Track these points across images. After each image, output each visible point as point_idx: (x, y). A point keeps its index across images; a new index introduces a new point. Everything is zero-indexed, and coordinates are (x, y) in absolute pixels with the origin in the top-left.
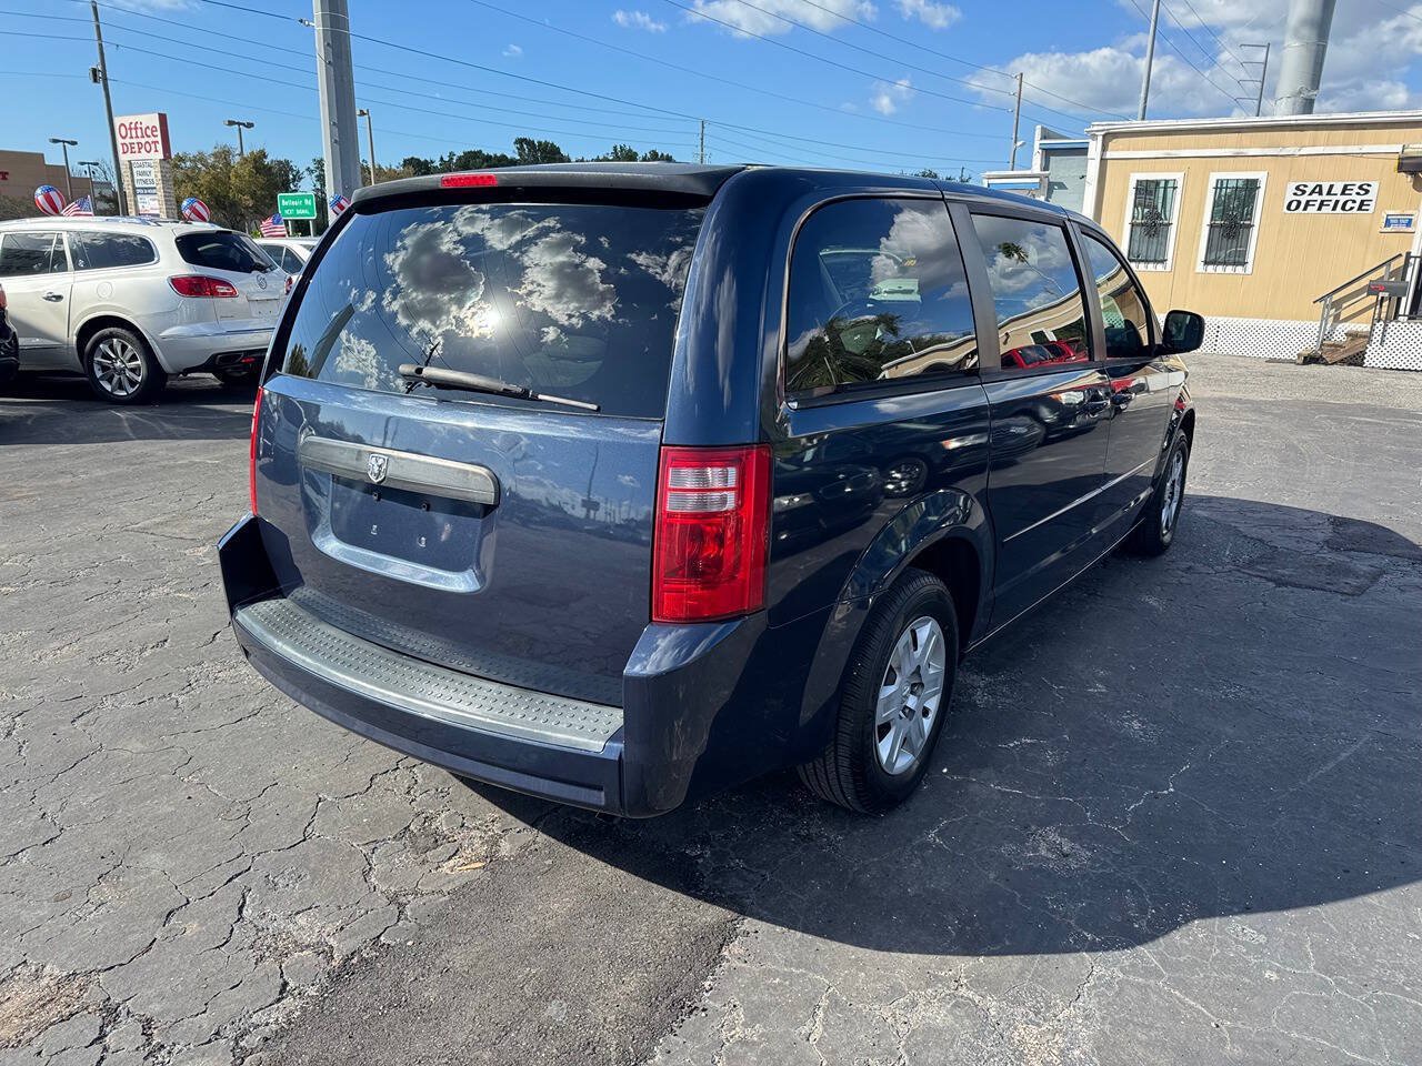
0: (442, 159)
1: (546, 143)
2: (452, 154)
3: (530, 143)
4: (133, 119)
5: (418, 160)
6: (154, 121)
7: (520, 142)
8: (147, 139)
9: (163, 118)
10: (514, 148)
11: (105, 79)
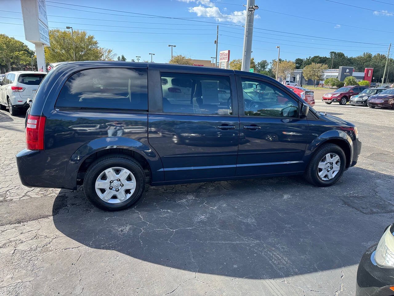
0: (307, 58)
1: (340, 53)
2: (310, 57)
3: (335, 53)
4: (223, 52)
5: (300, 59)
6: (227, 52)
7: (332, 53)
8: (225, 57)
9: (229, 51)
10: (329, 55)
11: (217, 43)
